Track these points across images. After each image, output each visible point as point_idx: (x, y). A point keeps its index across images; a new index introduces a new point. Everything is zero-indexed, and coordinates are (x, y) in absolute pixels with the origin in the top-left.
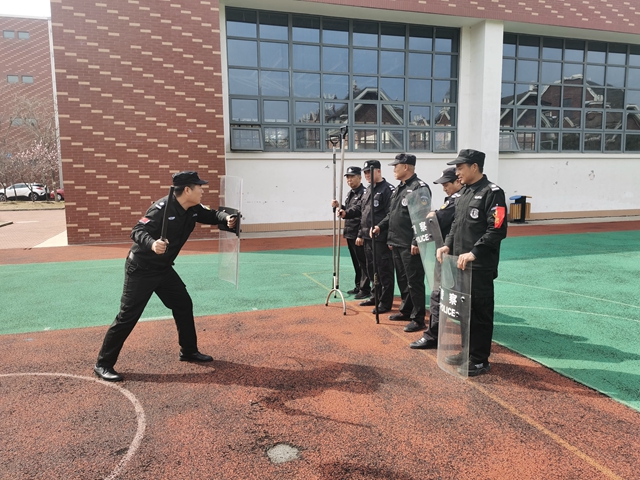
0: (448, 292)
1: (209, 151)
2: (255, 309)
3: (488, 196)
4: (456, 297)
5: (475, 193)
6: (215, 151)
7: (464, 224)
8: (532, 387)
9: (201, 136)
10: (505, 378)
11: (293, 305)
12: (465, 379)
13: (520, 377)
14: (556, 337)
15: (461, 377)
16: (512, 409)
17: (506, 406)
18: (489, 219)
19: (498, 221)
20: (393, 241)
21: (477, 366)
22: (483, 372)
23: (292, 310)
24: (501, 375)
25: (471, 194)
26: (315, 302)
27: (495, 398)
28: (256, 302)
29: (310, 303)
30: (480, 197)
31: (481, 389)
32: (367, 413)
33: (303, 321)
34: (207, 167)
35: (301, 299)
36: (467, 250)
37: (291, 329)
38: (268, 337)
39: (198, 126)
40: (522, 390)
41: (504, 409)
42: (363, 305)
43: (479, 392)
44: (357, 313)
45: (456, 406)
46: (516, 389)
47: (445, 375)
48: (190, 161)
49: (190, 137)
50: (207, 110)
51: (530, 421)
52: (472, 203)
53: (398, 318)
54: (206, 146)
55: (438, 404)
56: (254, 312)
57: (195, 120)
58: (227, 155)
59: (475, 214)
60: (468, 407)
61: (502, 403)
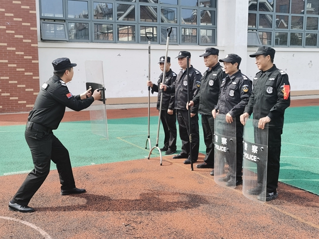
0: (250, 144)
1: (24, 41)
2: (93, 164)
3: (279, 78)
4: (257, 147)
5: (269, 76)
6: (30, 41)
7: (262, 98)
8: (307, 205)
9: (18, 28)
10: (288, 201)
11: (121, 160)
12: (264, 203)
13: (298, 199)
14: (313, 175)
15: (261, 202)
16: (300, 219)
17: (295, 217)
18: (279, 93)
19: (285, 95)
20: (203, 111)
21: (270, 194)
22: (274, 198)
23: (122, 164)
24: (285, 199)
25: (266, 77)
26: (137, 158)
27: (287, 213)
28: (91, 159)
29: (133, 159)
30: (274, 79)
31: (276, 208)
32: (208, 226)
33: (133, 171)
34: (23, 53)
35: (125, 156)
36: (264, 115)
37: (128, 176)
38: (114, 182)
39: (15, 19)
40: (302, 207)
41: (294, 219)
42: (175, 158)
43: (275, 210)
44: (171, 164)
45: (264, 219)
46: (298, 207)
47: (249, 201)
48: (8, 49)
49: (8, 28)
50: (22, 7)
51: (313, 225)
52: (267, 83)
53: (203, 167)
54: (22, 36)
55: (252, 218)
56: (93, 166)
57: (12, 15)
58: (40, 44)
59: (270, 91)
60: (272, 219)
61: (292, 216)
